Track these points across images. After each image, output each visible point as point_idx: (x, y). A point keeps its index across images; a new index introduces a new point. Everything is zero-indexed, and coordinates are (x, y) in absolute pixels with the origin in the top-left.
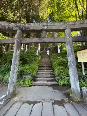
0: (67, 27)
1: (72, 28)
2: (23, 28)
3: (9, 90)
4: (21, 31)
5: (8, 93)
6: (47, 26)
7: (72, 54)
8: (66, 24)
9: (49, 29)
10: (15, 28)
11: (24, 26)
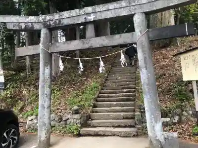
0: (135, 9)
1: (147, 11)
2: (50, 24)
3: (40, 137)
4: (48, 31)
5: (38, 141)
6: (95, 14)
7: (146, 69)
8: (134, 4)
9: (100, 18)
10: (37, 27)
11: (51, 21)
